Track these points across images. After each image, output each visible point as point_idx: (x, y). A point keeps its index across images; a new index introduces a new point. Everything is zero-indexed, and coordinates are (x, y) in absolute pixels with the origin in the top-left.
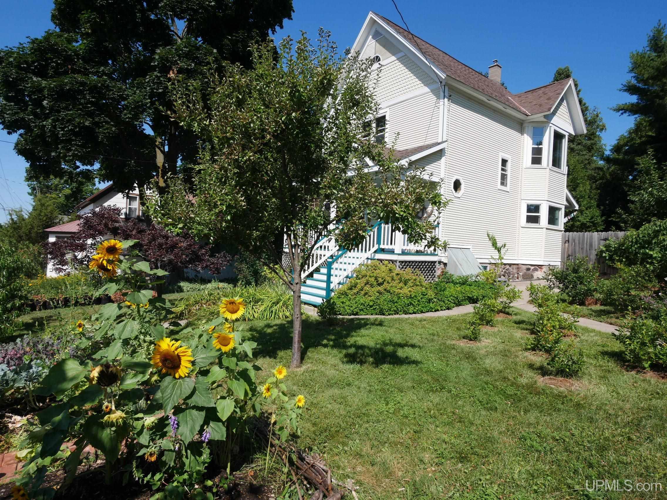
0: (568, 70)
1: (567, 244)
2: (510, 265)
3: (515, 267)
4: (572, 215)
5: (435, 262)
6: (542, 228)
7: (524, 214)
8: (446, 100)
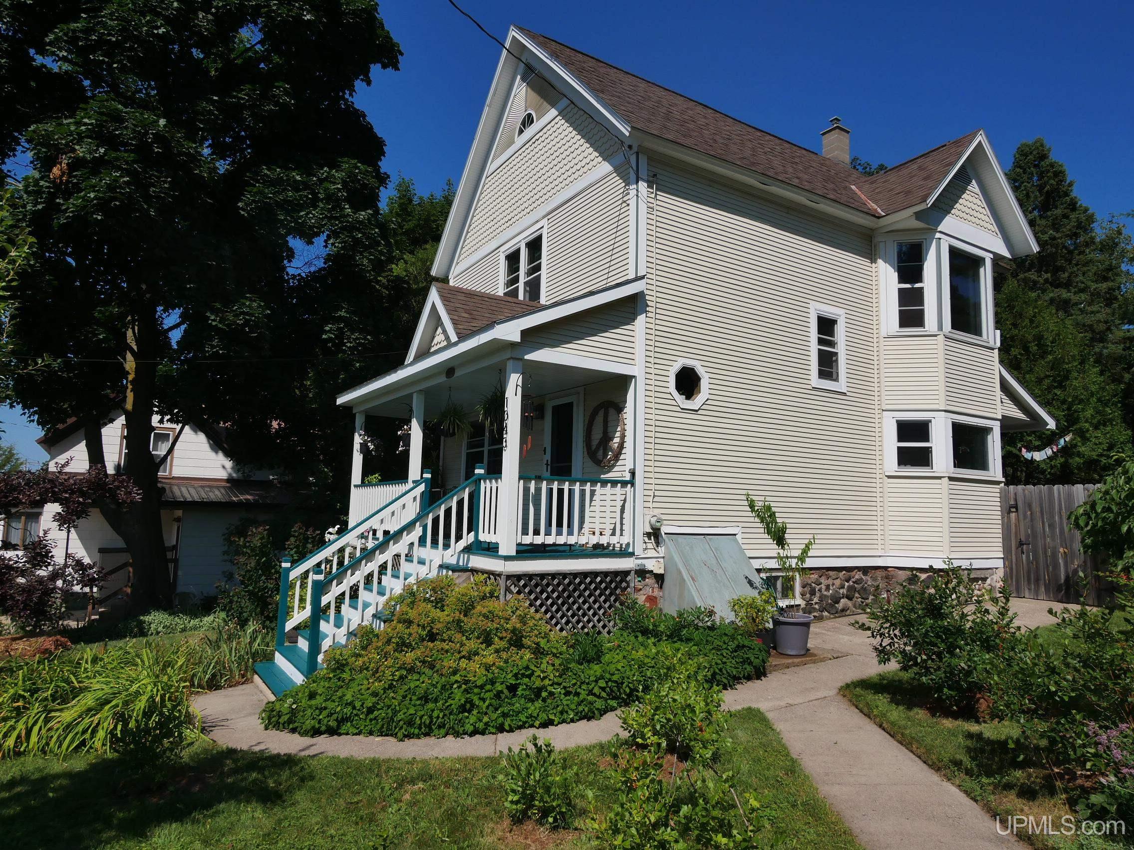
0: (1042, 145)
1: (1013, 515)
2: (865, 570)
3: (879, 573)
4: (1062, 442)
5: (626, 573)
6: (940, 478)
7: (890, 444)
8: (643, 185)
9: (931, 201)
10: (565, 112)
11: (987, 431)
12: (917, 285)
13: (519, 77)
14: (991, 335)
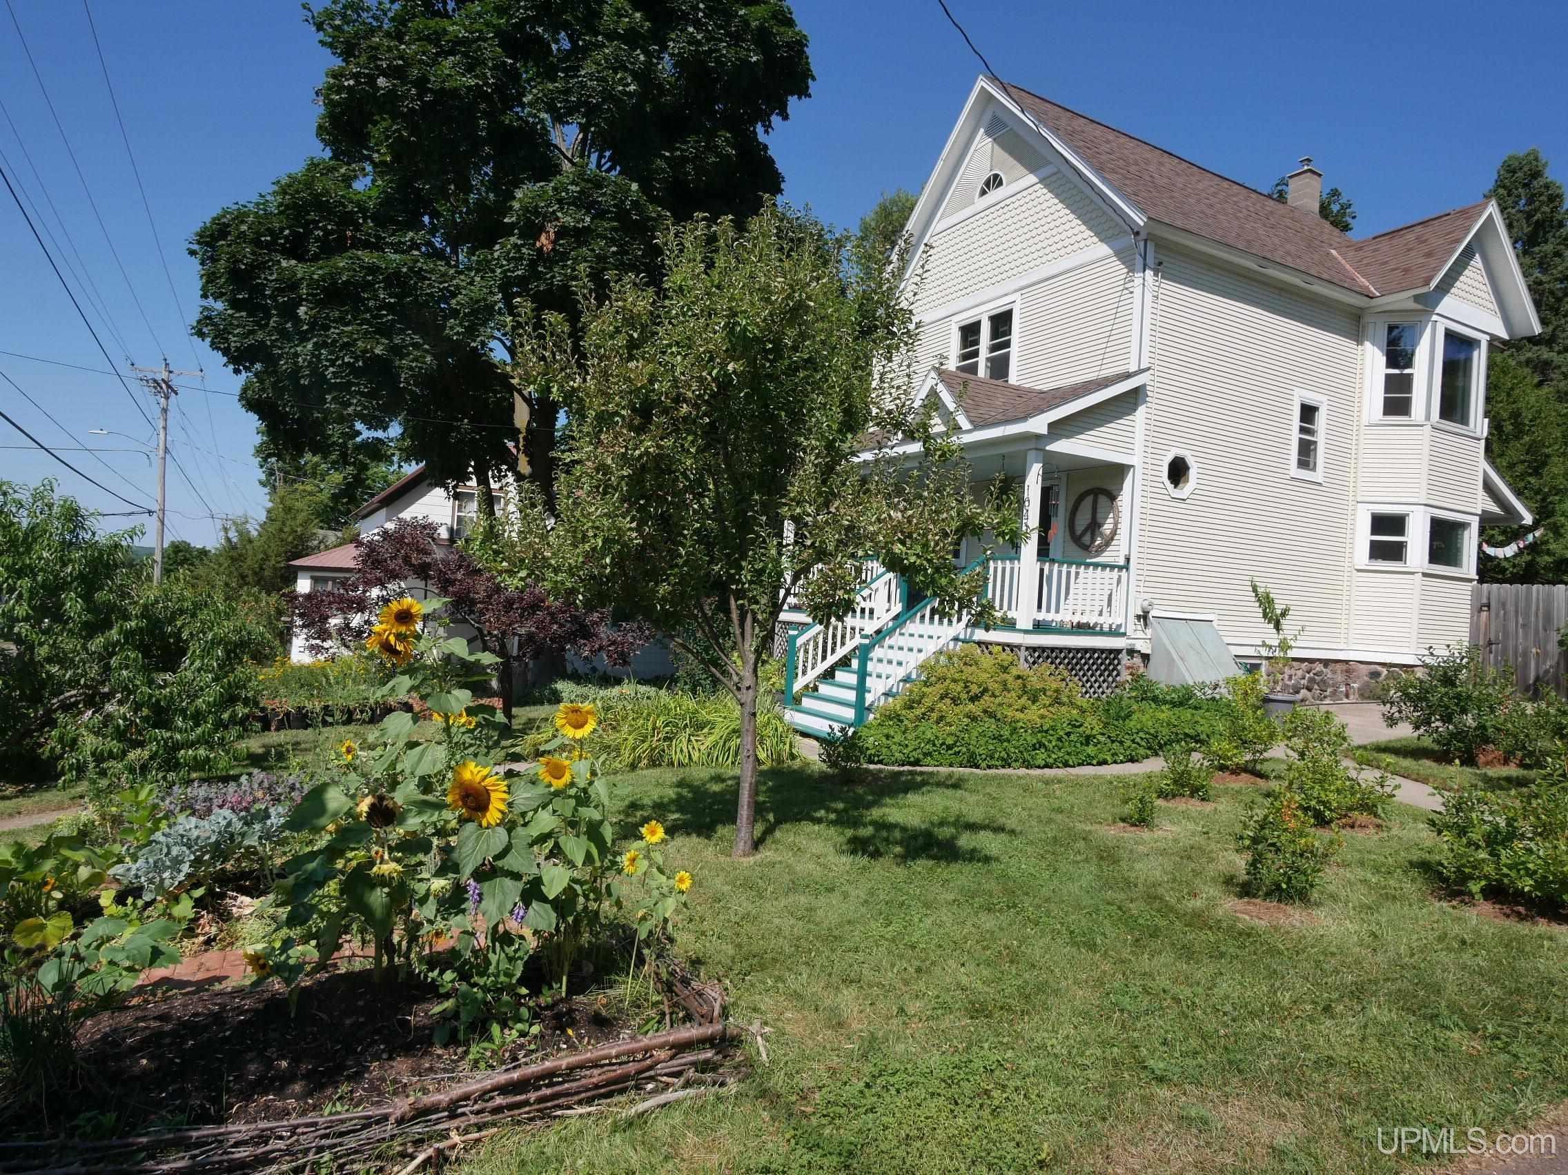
0: (1536, 159)
1: (1484, 614)
2: (1326, 663)
3: (1338, 667)
4: (1530, 537)
5: (1119, 651)
6: (1413, 573)
7: (1363, 536)
8: (1149, 273)
9: (1433, 284)
10: (1048, 181)
11: (1463, 526)
12: (1407, 371)
13: (982, 130)
14: (1479, 424)
